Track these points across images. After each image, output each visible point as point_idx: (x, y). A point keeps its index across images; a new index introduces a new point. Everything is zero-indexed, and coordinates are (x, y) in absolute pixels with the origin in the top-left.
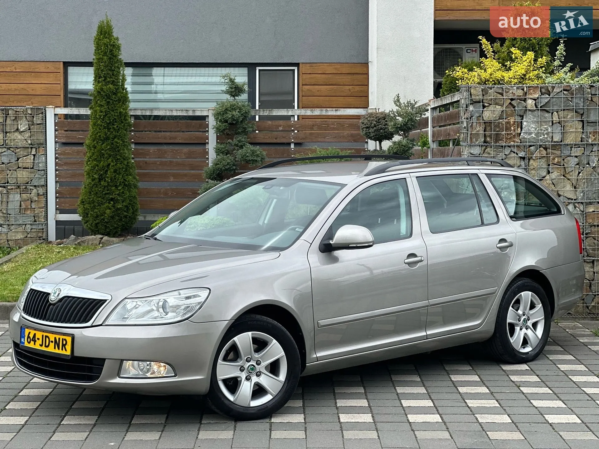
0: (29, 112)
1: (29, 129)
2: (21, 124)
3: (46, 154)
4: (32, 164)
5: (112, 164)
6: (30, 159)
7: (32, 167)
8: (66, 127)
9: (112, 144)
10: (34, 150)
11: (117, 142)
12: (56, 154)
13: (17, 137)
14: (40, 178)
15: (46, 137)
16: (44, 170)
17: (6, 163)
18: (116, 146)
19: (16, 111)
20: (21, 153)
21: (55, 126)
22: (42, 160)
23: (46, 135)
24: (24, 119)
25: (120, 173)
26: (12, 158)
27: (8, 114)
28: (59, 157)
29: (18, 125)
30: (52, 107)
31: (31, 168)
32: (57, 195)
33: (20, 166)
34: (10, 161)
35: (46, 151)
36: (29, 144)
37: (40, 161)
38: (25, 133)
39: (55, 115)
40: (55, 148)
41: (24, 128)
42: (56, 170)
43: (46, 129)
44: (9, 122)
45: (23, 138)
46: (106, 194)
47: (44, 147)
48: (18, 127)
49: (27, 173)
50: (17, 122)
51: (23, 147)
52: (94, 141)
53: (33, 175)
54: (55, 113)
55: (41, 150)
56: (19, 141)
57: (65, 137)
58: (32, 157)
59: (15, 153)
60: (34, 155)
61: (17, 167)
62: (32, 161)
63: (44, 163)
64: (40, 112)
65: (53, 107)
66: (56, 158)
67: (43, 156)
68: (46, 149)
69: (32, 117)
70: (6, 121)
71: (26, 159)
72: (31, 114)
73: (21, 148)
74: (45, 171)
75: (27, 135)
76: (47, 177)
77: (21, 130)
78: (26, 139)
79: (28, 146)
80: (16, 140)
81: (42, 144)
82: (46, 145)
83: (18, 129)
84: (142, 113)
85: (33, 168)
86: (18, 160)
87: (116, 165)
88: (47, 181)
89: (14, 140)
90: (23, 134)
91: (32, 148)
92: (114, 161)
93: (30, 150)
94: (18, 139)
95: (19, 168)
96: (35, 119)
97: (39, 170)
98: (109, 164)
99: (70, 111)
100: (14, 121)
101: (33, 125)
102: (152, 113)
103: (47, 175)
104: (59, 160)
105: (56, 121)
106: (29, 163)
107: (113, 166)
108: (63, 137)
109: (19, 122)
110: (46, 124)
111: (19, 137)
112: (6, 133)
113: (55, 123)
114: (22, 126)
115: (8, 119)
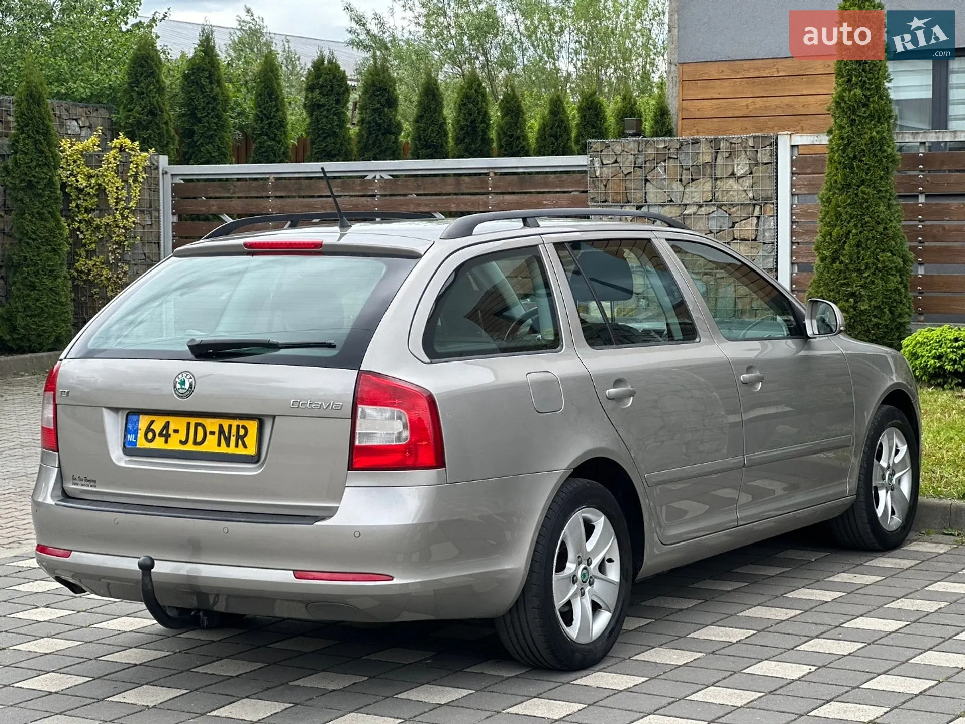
0: (751, 143)
1: (751, 173)
2: (738, 165)
3: (777, 216)
4: (754, 232)
5: (854, 231)
6: (752, 224)
7: (754, 238)
8: (810, 168)
9: (857, 195)
10: (758, 208)
11: (863, 192)
12: (792, 215)
13: (732, 187)
14: (767, 257)
15: (776, 186)
16: (772, 243)
17: (715, 232)
18: (863, 198)
19: (731, 143)
20: (738, 213)
21: (792, 166)
22: (770, 226)
23: (777, 182)
24: (743, 156)
25: (868, 248)
26: (724, 223)
27: (719, 149)
28: (797, 220)
29: (733, 165)
30: (787, 134)
31: (752, 240)
32: (794, 286)
33: (736, 237)
34: (721, 227)
35: (777, 210)
36: (751, 199)
37: (766, 227)
38: (745, 179)
39: (792, 147)
40: (792, 205)
41: (742, 172)
42: (792, 243)
43: (777, 173)
44: (720, 161)
45: (741, 188)
46: (842, 285)
47: (773, 203)
48: (734, 171)
49: (747, 248)
50: (733, 161)
51: (742, 204)
52: (830, 191)
53: (754, 251)
54: (792, 144)
55: (768, 209)
56: (735, 193)
57: (808, 185)
58: (755, 221)
59: (729, 214)
60: (758, 218)
61: (732, 238)
62: (755, 228)
63: (773, 231)
64: (768, 143)
65: (789, 133)
66: (792, 222)
67: (772, 218)
68: (777, 206)
69: (755, 153)
70: (716, 160)
71: (745, 223)
72: (753, 147)
73: (738, 205)
74: (774, 244)
75: (747, 182)
76: (777, 255)
77: (739, 175)
78: (745, 190)
79: (749, 202)
80: (731, 193)
81: (771, 198)
82: (777, 199)
83: (733, 174)
84: (938, 138)
85: (755, 240)
86: (733, 227)
87: (861, 232)
88: (776, 262)
89: (728, 191)
90: (740, 181)
91: (754, 205)
92: (860, 225)
93: (751, 208)
94: (735, 191)
95: (734, 239)
96: (759, 155)
97: (765, 243)
98: (850, 231)
99: (816, 138)
100: (729, 160)
101: (757, 165)
102: (955, 137)
103: (777, 252)
104: (796, 226)
105: (794, 158)
106: (750, 232)
107: (857, 234)
108: (805, 185)
109: (735, 160)
110: (777, 163)
111: (736, 186)
112: (716, 179)
113: (792, 161)
114: (739, 167)
115: (719, 157)
